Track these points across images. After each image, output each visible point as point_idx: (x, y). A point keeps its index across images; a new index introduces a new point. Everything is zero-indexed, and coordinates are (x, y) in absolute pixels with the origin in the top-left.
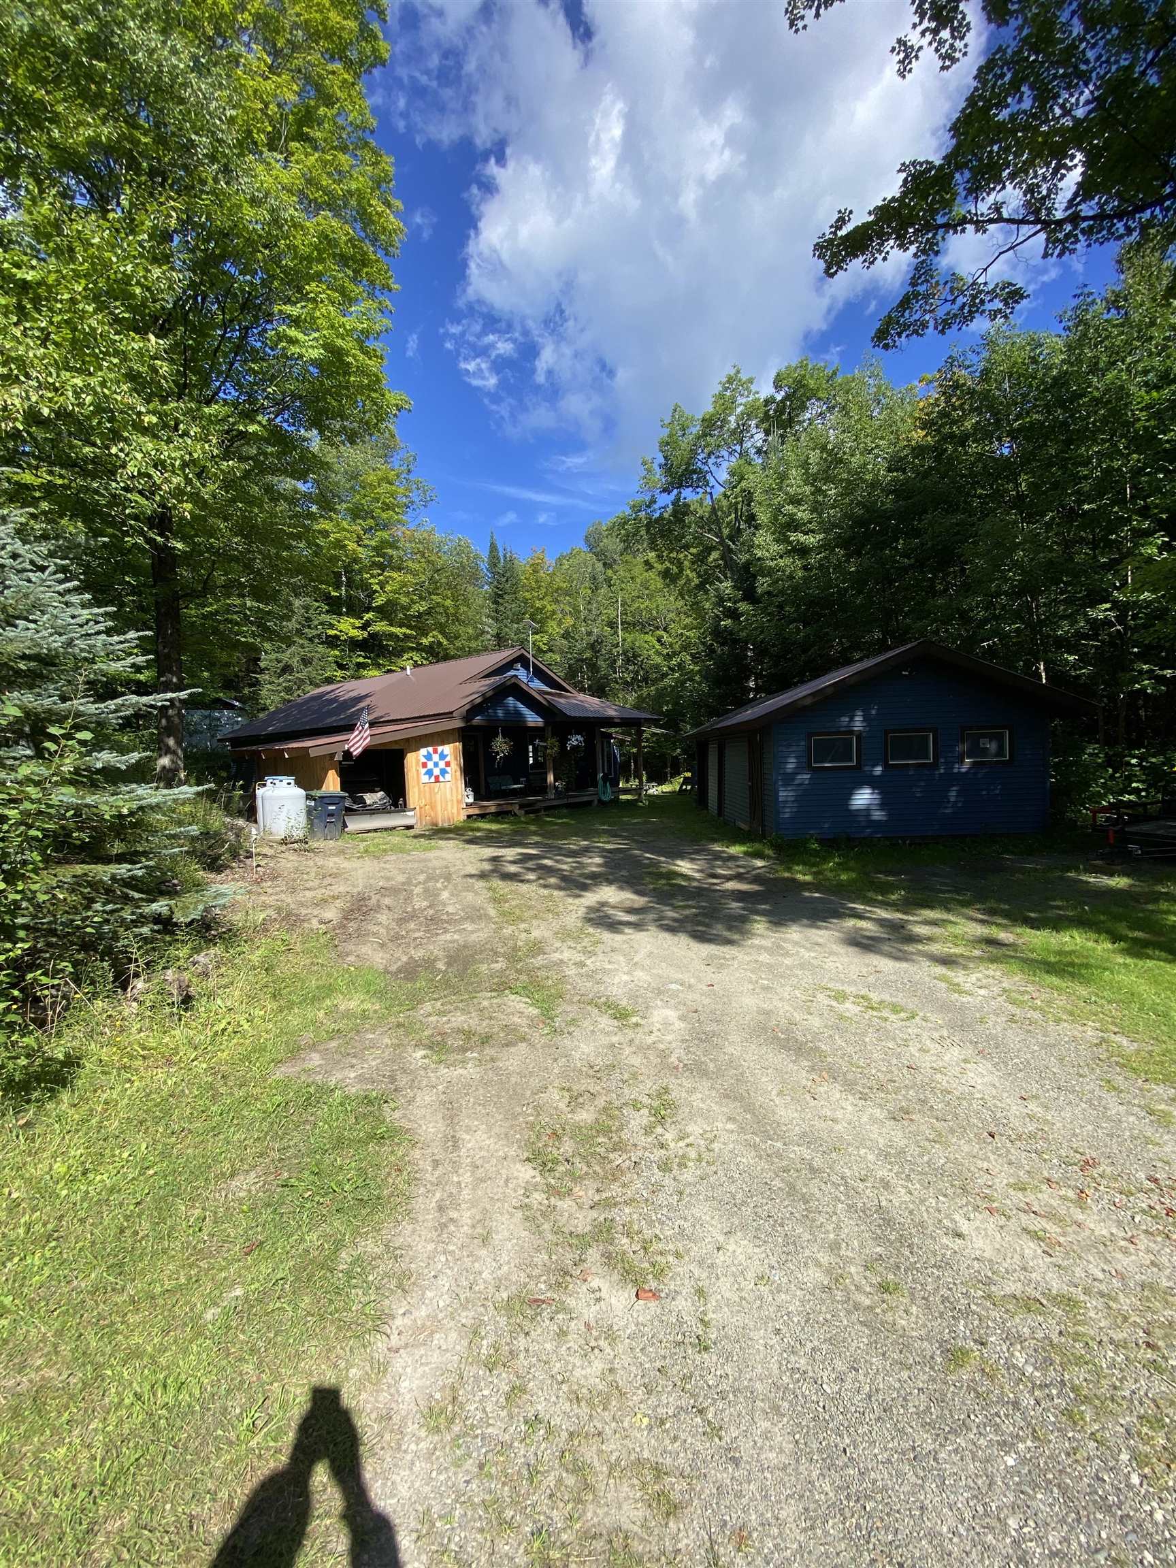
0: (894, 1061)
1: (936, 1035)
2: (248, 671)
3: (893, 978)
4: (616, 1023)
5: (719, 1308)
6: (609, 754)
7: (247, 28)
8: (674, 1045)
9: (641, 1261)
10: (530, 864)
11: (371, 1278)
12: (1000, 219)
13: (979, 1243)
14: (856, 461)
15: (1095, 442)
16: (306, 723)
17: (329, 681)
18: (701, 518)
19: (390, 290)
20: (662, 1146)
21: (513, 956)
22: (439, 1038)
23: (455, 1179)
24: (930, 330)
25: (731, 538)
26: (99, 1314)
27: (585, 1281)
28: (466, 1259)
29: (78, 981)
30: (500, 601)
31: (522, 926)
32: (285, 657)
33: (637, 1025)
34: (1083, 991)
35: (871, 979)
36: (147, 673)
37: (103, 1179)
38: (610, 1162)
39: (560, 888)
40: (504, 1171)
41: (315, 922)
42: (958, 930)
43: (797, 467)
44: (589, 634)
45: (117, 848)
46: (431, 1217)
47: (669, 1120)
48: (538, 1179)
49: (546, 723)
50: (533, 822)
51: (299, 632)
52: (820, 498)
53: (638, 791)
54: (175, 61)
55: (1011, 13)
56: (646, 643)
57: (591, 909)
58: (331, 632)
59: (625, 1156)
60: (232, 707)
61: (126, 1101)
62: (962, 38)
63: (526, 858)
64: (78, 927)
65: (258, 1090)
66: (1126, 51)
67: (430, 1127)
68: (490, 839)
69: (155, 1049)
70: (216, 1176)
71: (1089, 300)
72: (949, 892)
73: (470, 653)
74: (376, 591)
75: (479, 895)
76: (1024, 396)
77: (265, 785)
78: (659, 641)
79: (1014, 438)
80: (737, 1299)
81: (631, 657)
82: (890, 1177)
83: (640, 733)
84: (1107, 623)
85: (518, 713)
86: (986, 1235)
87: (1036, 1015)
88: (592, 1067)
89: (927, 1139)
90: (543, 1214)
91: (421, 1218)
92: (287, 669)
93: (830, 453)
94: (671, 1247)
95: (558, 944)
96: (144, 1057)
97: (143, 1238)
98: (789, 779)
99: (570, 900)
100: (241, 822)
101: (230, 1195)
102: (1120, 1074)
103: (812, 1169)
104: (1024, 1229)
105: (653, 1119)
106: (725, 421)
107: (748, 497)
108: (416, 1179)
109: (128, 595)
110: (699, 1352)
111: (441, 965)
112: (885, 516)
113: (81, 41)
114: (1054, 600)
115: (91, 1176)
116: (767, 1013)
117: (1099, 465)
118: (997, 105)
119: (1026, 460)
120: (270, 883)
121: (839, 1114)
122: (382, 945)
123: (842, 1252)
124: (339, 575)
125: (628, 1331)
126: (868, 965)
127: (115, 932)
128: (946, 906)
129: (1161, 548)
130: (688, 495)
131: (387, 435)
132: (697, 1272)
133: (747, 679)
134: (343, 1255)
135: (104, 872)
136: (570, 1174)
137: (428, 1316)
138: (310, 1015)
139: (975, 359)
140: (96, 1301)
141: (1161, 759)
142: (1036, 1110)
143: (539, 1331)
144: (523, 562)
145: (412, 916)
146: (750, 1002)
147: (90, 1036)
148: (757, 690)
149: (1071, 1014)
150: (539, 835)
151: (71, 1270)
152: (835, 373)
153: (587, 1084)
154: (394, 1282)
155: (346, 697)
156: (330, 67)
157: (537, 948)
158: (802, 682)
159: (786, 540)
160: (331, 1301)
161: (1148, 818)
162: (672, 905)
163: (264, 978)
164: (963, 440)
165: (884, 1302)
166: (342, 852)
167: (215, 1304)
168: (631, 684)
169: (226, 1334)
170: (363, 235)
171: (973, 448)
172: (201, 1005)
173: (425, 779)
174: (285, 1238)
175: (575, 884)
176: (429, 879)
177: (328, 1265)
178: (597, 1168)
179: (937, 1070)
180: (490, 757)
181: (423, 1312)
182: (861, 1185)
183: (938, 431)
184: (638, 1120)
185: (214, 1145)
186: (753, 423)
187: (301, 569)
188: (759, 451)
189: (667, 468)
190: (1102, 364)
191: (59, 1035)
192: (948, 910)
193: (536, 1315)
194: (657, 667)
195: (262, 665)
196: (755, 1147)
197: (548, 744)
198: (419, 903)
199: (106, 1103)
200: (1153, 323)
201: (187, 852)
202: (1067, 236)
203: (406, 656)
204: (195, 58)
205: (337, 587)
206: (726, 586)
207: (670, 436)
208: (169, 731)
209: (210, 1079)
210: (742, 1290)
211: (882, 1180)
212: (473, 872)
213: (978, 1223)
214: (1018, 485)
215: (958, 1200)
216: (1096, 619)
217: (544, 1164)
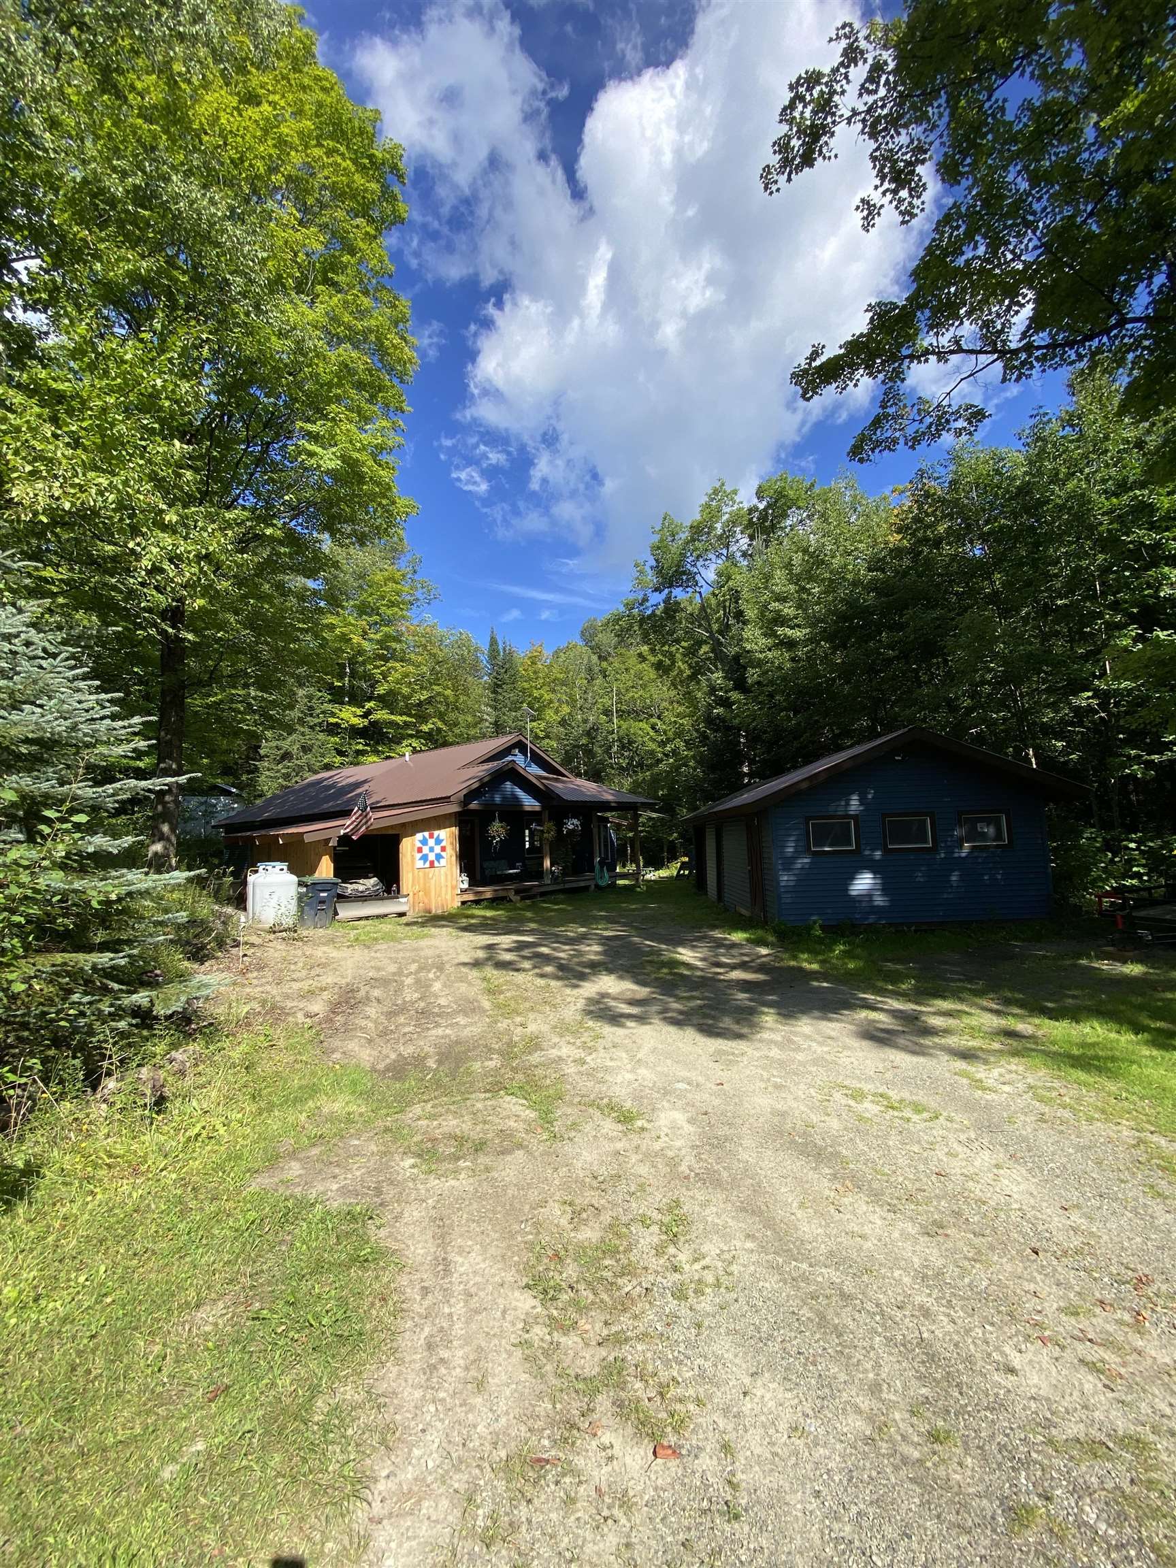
0: (922, 1167)
1: (963, 1137)
2: (248, 758)
3: (912, 1074)
4: (620, 1127)
5: (748, 1468)
6: (606, 838)
7: (281, 188)
8: (683, 1152)
9: (657, 1411)
10: (526, 953)
11: (350, 1432)
12: (960, 350)
13: (1035, 1379)
14: (836, 562)
15: (1062, 544)
16: (304, 808)
17: (328, 767)
18: (691, 615)
19: (403, 412)
20: (676, 1269)
21: (508, 1053)
22: (429, 1145)
23: (447, 1310)
24: (900, 447)
25: (720, 632)
26: (43, 1468)
27: (595, 1435)
28: (458, 1410)
29: (46, 1080)
30: (500, 690)
31: (518, 1019)
32: (285, 745)
33: (643, 1129)
34: (1112, 1087)
35: (889, 1075)
36: (147, 760)
37: (56, 1306)
38: (619, 1289)
39: (558, 978)
40: (500, 1301)
41: (300, 1015)
42: (974, 1022)
43: (781, 568)
44: (585, 721)
45: (100, 937)
46: (417, 1358)
47: (682, 1239)
48: (539, 1309)
49: (543, 807)
50: (527, 908)
51: (301, 721)
52: (805, 596)
53: (635, 875)
54: (213, 210)
55: (962, 174)
56: (641, 729)
57: (590, 1001)
58: (332, 720)
59: (635, 1282)
60: (229, 793)
61: (86, 1216)
62: (919, 197)
63: (521, 946)
64: (52, 1021)
65: (231, 1204)
66: (1067, 204)
67: (419, 1249)
68: (484, 927)
69: (122, 1157)
70: (180, 1306)
71: (1045, 419)
72: (960, 980)
73: (469, 739)
74: (378, 682)
75: (473, 985)
76: (991, 503)
77: (256, 872)
78: (653, 728)
79: (985, 541)
80: (769, 1456)
81: (627, 743)
82: (929, 1302)
83: (637, 817)
84: (1090, 710)
85: (515, 798)
86: (1041, 1370)
87: (1066, 1114)
88: (596, 1178)
89: (966, 1258)
90: (546, 1353)
91: (407, 1359)
92: (286, 756)
93: (811, 555)
94: (691, 1392)
95: (556, 1039)
96: (109, 1166)
97: (96, 1377)
98: (788, 864)
99: (568, 991)
100: (229, 910)
101: (194, 1330)
102: (1163, 1178)
103: (845, 1296)
104: (1081, 1361)
105: (664, 1237)
106: (712, 528)
107: (736, 596)
108: (403, 1310)
109: (135, 684)
110: (729, 1521)
111: (431, 1063)
112: (865, 612)
113: (128, 192)
114: (1037, 689)
115: (43, 1303)
116: (783, 1114)
117: (1067, 564)
118: (953, 254)
119: (998, 561)
120: (255, 974)
121: (867, 1230)
122: (370, 1041)
123: (884, 1395)
124: (343, 666)
125: (646, 1497)
126: (884, 1060)
127: (90, 1026)
128: (956, 995)
129: (1136, 640)
130: (679, 594)
131: (395, 539)
132: (722, 1423)
133: (742, 764)
134: (319, 1403)
135: (86, 960)
136: (575, 1303)
137: (416, 1479)
138: (291, 1119)
139: (943, 471)
140: (40, 1452)
141: (1159, 842)
142: (1079, 1221)
143: (543, 1497)
144: (521, 654)
145: (403, 1009)
146: (762, 1103)
147: (54, 1143)
148: (751, 775)
149: (1103, 1112)
150: (535, 922)
151: (16, 1414)
152: (813, 485)
153: (591, 1197)
154: (377, 1437)
155: (344, 783)
156: (354, 223)
157: (534, 1044)
158: (795, 767)
159: (773, 634)
160: (305, 1460)
161: (1154, 903)
162: (675, 996)
163: (244, 1078)
164: (937, 543)
165: (934, 1453)
166: (331, 941)
167: (174, 1460)
168: (628, 770)
169: (185, 1495)
170: (380, 365)
171: (947, 549)
172: (174, 1107)
173: (420, 864)
174: (254, 1381)
175: (573, 973)
176: (421, 969)
177: (301, 1415)
178: (605, 1297)
179: (968, 1177)
180: (486, 841)
181: (410, 1474)
182: (899, 1314)
183: (913, 535)
184: (648, 1238)
185: (179, 1270)
186: (738, 529)
187: (306, 660)
188: (744, 555)
189: (659, 569)
190: (1061, 476)
191: (21, 1139)
192: (961, 1000)
193: (539, 1477)
194: (652, 752)
195: (262, 752)
196: (778, 1269)
197: (544, 828)
198: (410, 995)
199: (65, 1218)
200: (1107, 438)
201: (171, 941)
202: (1023, 364)
203: (405, 743)
204: (232, 209)
205: (341, 677)
206: (718, 677)
207: (661, 541)
208: (165, 817)
209: (179, 1192)
210: (774, 1444)
211: (921, 1307)
212: (467, 960)
213: (1029, 1356)
214: (992, 583)
215: (1006, 1329)
216: (1079, 707)
217: (544, 1290)
